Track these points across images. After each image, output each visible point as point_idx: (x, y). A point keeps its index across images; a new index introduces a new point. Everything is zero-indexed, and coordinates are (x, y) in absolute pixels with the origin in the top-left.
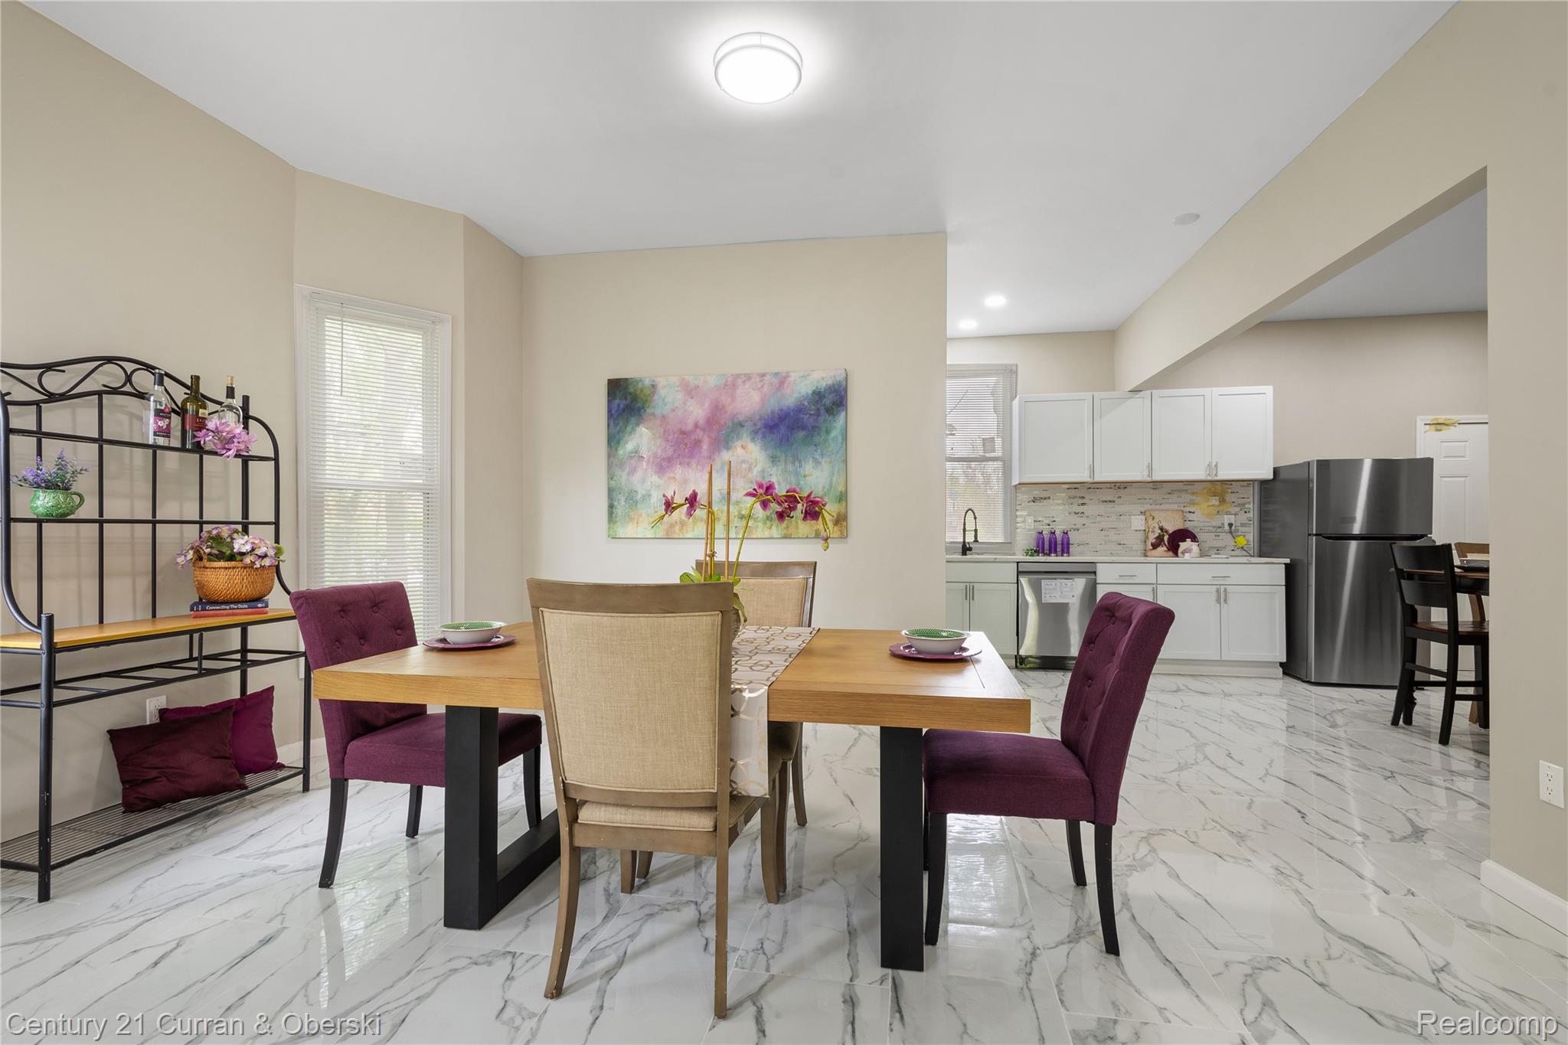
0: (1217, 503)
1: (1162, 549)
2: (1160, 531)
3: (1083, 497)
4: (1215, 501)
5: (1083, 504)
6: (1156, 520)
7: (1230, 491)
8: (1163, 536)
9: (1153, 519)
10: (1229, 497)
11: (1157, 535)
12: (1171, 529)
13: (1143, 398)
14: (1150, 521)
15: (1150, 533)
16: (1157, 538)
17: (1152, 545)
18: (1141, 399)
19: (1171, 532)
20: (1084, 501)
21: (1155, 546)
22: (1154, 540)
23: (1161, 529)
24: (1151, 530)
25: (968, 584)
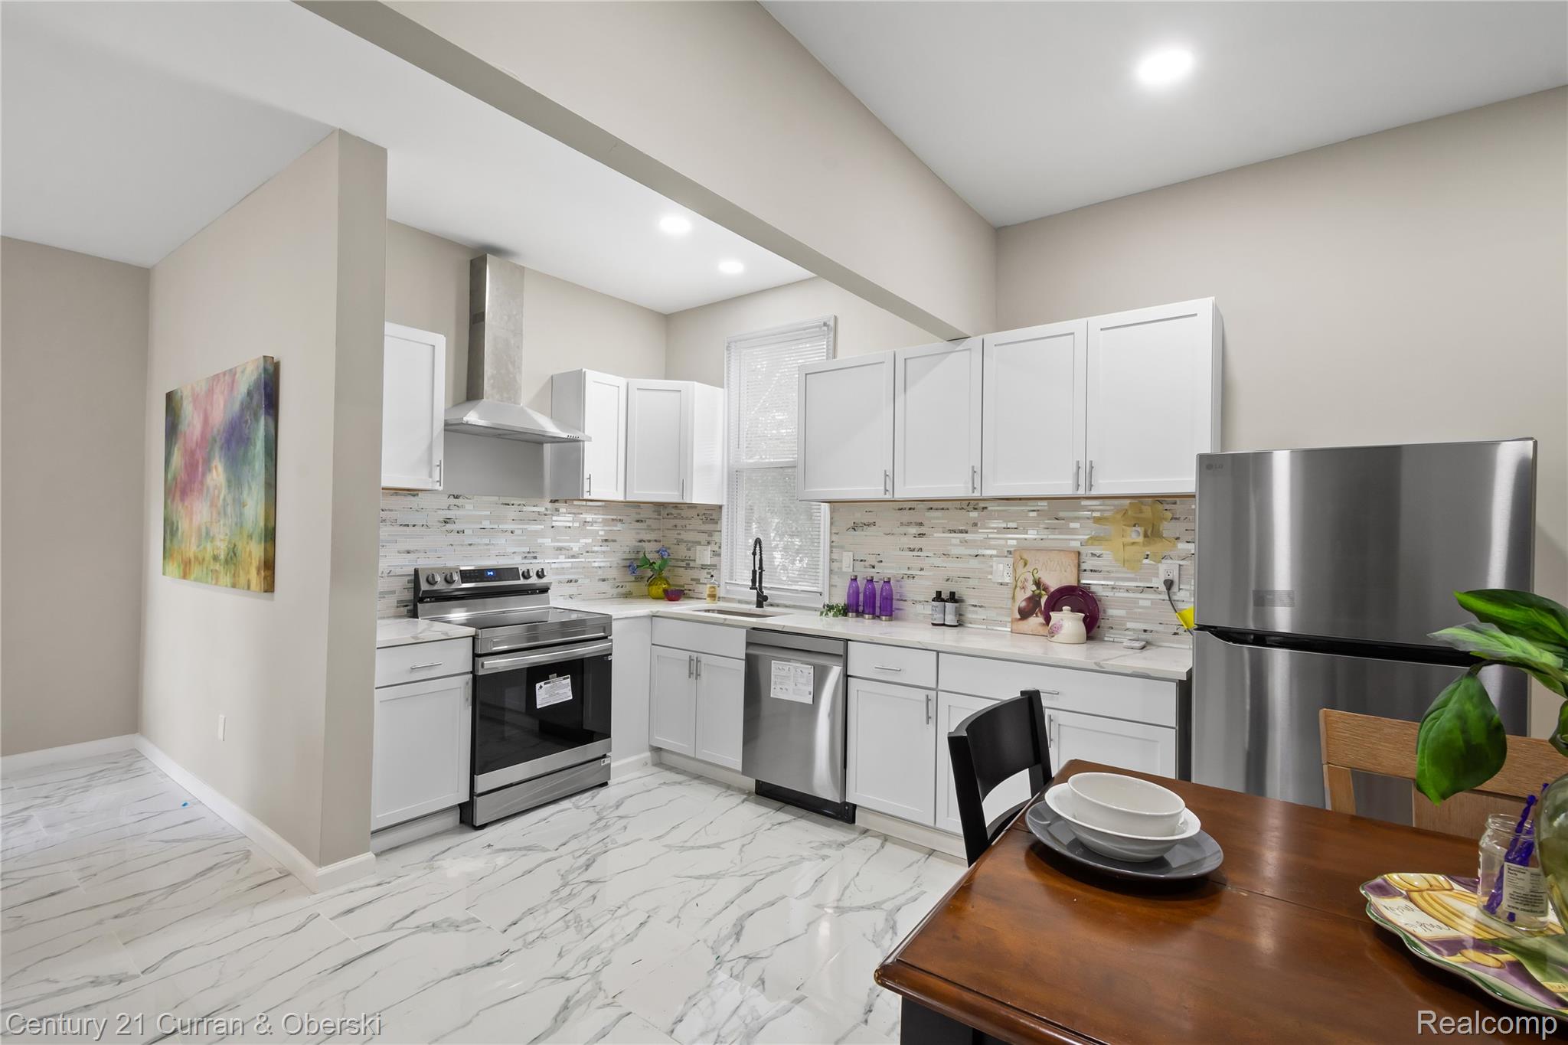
0: (1140, 539)
1: (1036, 620)
2: (1034, 588)
3: (921, 524)
4: (1135, 535)
5: (921, 535)
6: (1030, 568)
7: (1169, 515)
8: (1040, 596)
9: (1025, 564)
10: (1168, 529)
11: (1029, 594)
12: (1054, 585)
13: (970, 349)
14: (1020, 570)
15: (1018, 589)
16: (1029, 599)
17: (1020, 611)
18: (968, 352)
19: (1052, 590)
20: (922, 530)
21: (1024, 614)
22: (1023, 604)
23: (1038, 583)
24: (1019, 584)
25: (694, 655)
